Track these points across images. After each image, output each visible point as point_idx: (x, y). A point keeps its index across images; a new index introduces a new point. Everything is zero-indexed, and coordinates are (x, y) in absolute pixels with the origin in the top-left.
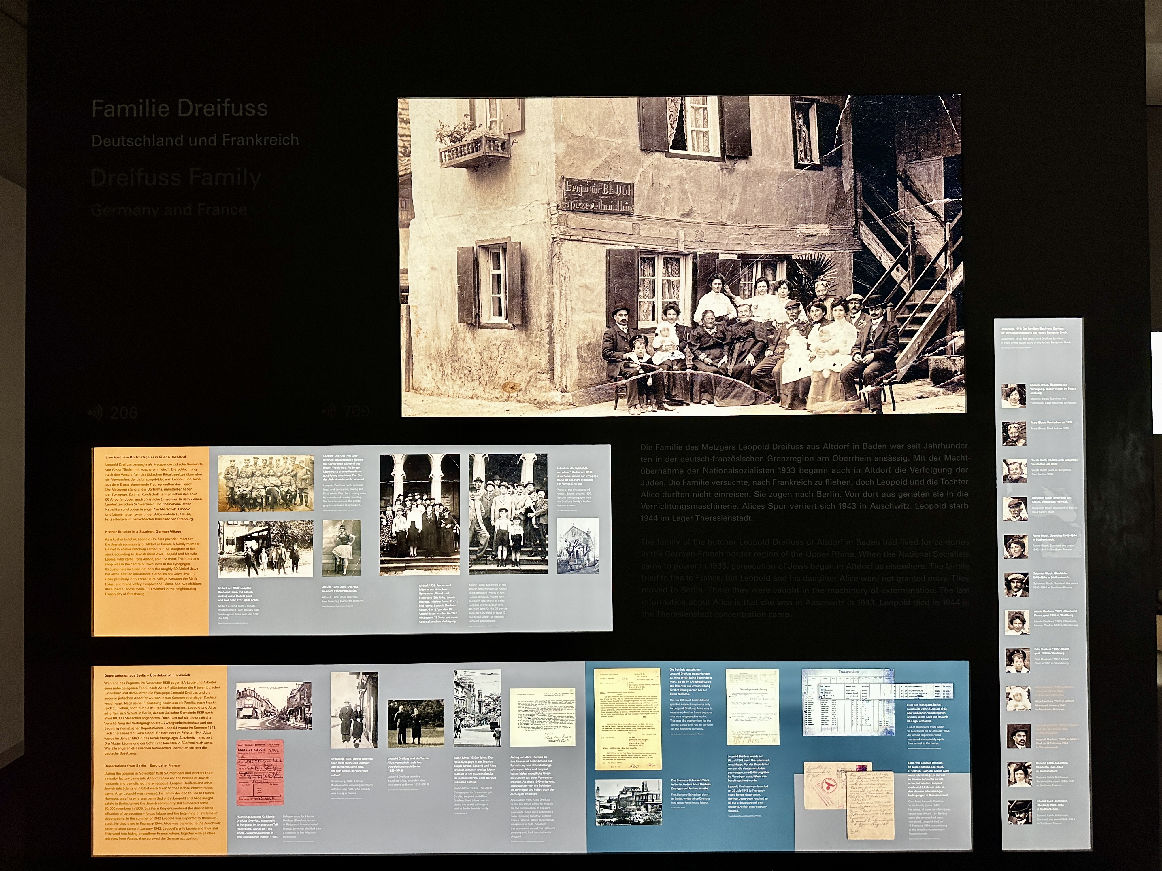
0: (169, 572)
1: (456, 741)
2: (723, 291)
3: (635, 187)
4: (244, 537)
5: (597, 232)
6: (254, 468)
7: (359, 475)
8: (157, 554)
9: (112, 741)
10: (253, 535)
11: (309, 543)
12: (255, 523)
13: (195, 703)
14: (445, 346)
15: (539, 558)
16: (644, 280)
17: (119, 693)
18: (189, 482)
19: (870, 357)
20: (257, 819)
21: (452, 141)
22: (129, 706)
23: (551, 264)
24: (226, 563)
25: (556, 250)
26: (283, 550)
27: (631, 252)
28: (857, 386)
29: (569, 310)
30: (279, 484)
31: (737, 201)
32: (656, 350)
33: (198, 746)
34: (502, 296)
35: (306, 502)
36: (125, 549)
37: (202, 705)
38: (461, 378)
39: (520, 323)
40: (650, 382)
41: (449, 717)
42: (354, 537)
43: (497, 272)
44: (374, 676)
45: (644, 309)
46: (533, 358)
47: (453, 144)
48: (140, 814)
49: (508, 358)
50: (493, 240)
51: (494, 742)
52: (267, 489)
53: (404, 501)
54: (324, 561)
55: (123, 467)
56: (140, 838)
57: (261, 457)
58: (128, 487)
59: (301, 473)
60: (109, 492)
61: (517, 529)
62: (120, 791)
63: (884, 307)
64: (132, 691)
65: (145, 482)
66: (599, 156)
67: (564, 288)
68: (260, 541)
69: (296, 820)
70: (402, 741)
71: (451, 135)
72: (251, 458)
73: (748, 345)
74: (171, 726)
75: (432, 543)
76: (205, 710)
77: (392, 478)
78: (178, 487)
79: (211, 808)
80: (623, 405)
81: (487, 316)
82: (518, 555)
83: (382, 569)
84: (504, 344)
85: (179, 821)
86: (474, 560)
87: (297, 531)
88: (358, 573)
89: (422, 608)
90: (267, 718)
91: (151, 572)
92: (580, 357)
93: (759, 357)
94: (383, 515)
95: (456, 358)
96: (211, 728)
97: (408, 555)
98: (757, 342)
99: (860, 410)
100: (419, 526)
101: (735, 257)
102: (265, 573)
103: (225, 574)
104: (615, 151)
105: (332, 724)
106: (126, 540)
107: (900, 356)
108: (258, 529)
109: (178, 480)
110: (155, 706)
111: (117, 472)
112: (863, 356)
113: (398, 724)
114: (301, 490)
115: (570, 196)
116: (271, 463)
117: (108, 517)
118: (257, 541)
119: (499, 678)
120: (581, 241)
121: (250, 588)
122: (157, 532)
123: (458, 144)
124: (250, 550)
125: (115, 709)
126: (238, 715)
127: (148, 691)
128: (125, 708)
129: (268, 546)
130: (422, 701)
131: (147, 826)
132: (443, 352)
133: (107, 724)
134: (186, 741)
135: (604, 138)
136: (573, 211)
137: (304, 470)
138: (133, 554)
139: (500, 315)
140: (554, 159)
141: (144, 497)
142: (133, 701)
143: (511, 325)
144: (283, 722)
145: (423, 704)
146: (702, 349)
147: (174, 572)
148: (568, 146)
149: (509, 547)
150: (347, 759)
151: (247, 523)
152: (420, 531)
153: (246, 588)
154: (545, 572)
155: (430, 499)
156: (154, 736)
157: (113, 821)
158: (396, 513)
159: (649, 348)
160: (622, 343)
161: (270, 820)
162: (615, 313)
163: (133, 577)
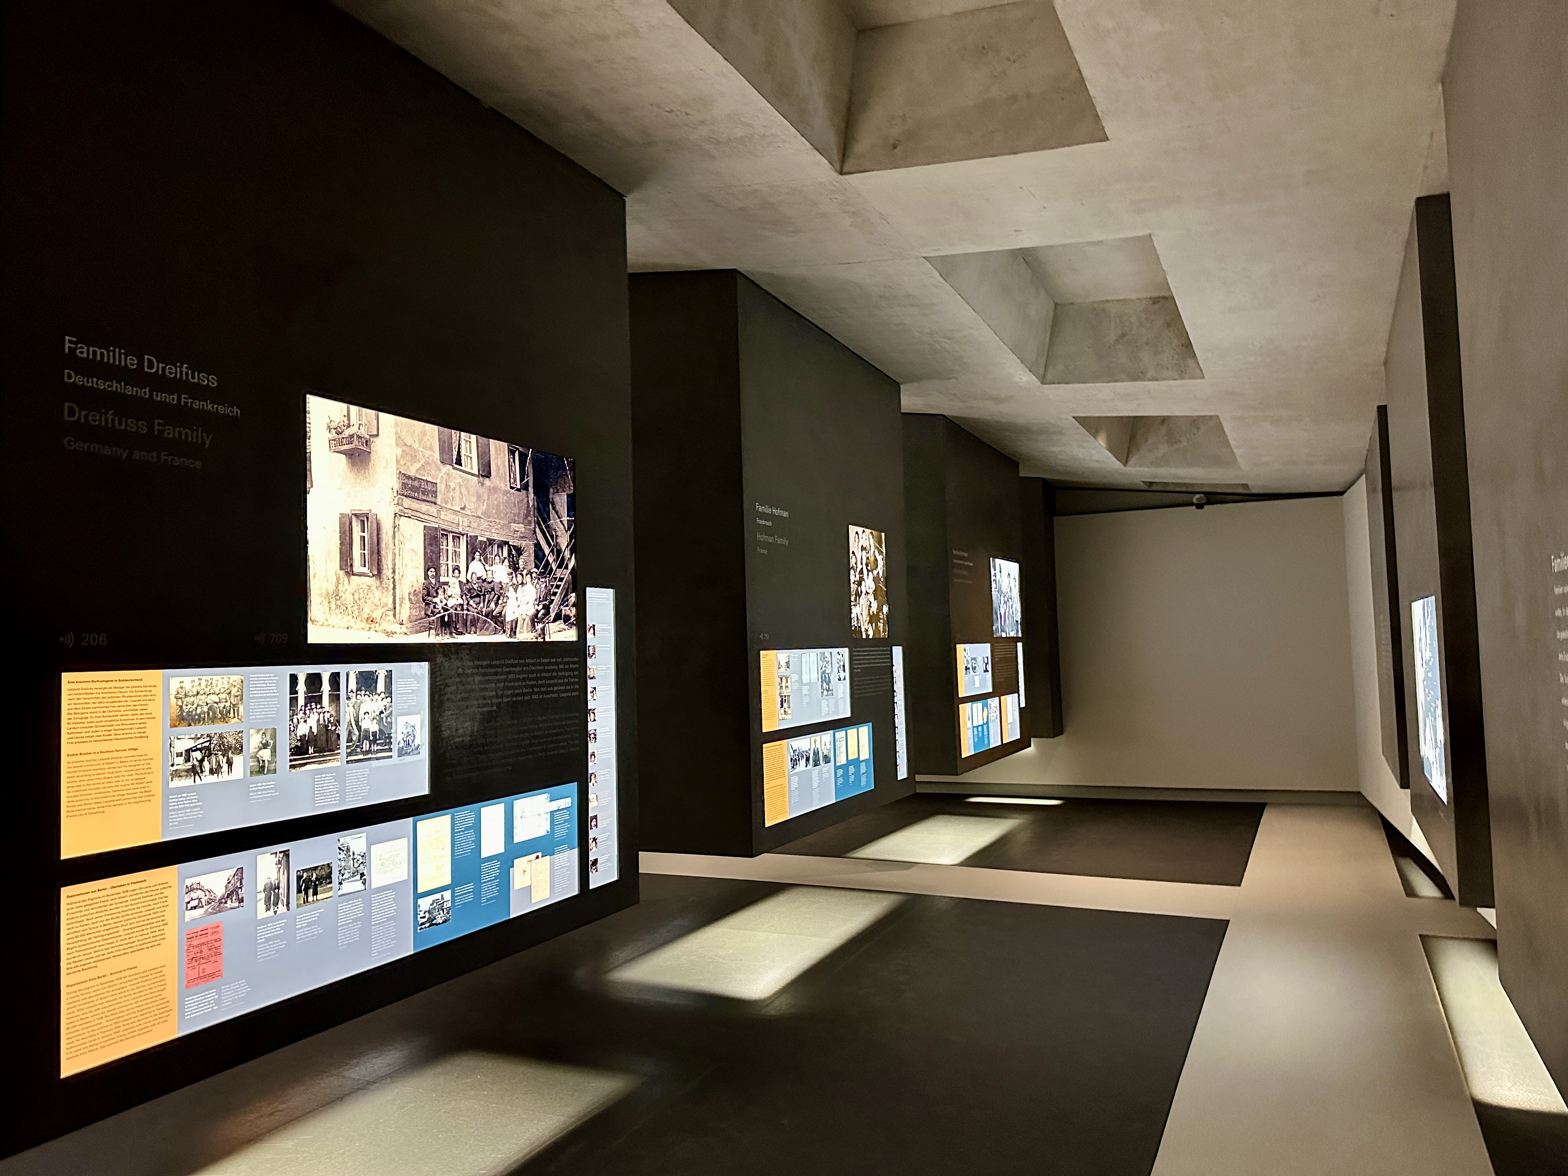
0: (128, 787)
1: (340, 893)
2: (480, 560)
3: (438, 486)
4: (191, 749)
5: (418, 513)
6: (198, 687)
7: (275, 691)
8: (116, 772)
9: (74, 960)
10: (198, 747)
11: (239, 750)
12: (199, 736)
13: (150, 905)
14: (331, 588)
15: (387, 747)
16: (443, 549)
17: (81, 911)
18: (144, 703)
19: (541, 606)
20: (201, 996)
21: (336, 433)
22: (90, 922)
23: (394, 532)
24: (176, 774)
25: (397, 523)
26: (222, 757)
27: (436, 529)
28: (536, 624)
29: (404, 565)
30: (218, 701)
31: (485, 504)
32: (449, 597)
33: (153, 944)
34: (366, 552)
35: (238, 715)
36: (87, 771)
37: (156, 906)
38: (341, 613)
39: (376, 573)
40: (446, 619)
41: (335, 876)
42: (272, 742)
43: (363, 534)
44: (287, 853)
45: (443, 568)
46: (384, 600)
47: (337, 435)
48: (101, 1023)
49: (370, 598)
50: (360, 510)
51: (362, 887)
52: (209, 705)
53: (305, 711)
54: (251, 764)
55: (84, 691)
56: (101, 1047)
57: (204, 678)
58: (89, 711)
59: (234, 691)
60: (70, 716)
61: (374, 727)
62: (81, 1007)
63: (546, 577)
64: (93, 906)
65: (105, 705)
66: (419, 461)
67: (401, 550)
68: (203, 752)
69: (232, 988)
70: (306, 901)
71: (336, 429)
72: (196, 679)
73: (492, 596)
74: (130, 931)
75: (323, 742)
76: (159, 910)
77: (297, 693)
78: (136, 708)
79: (163, 999)
80: (433, 634)
81: (357, 568)
82: (375, 745)
83: (291, 766)
84: (367, 588)
85: (136, 1019)
86: (350, 753)
87: (232, 741)
88: (275, 771)
89: (317, 794)
90: (210, 905)
91: (110, 789)
92: (410, 599)
93: (497, 604)
94: (291, 723)
95: (338, 598)
96: (164, 925)
97: (307, 753)
98: (495, 594)
99: (537, 638)
100: (315, 730)
101: (485, 540)
102: (207, 778)
103: (176, 783)
104: (427, 459)
105: (258, 899)
106: (87, 761)
107: (552, 606)
108: (201, 740)
109: (135, 701)
110: (114, 916)
111: (79, 697)
112: (538, 605)
113: (303, 887)
114: (234, 705)
115: (404, 485)
116: (211, 683)
117: (70, 741)
118: (201, 752)
119: (364, 839)
120: (410, 518)
121: (195, 794)
122: (116, 751)
123: (340, 436)
124: (195, 760)
125: (77, 927)
126: (187, 907)
127: (108, 903)
128: (87, 925)
129: (210, 755)
130: (318, 867)
131: (107, 1033)
132: (330, 592)
133: (70, 944)
134: (142, 942)
135: (421, 449)
136: (406, 496)
137: (236, 688)
138: (93, 775)
139: (365, 566)
140: (395, 458)
141: (104, 719)
142: (94, 916)
143: (371, 575)
144: (222, 905)
145: (319, 868)
146: (471, 598)
147: (131, 787)
148: (403, 451)
149: (370, 741)
150: (269, 925)
151: (193, 736)
152: (315, 734)
153: (192, 794)
154: (391, 757)
155: (322, 708)
156: (113, 945)
157: (74, 1039)
158: (300, 720)
159: (446, 596)
160: (432, 591)
161: (212, 995)
162: (428, 570)
163: (93, 796)
